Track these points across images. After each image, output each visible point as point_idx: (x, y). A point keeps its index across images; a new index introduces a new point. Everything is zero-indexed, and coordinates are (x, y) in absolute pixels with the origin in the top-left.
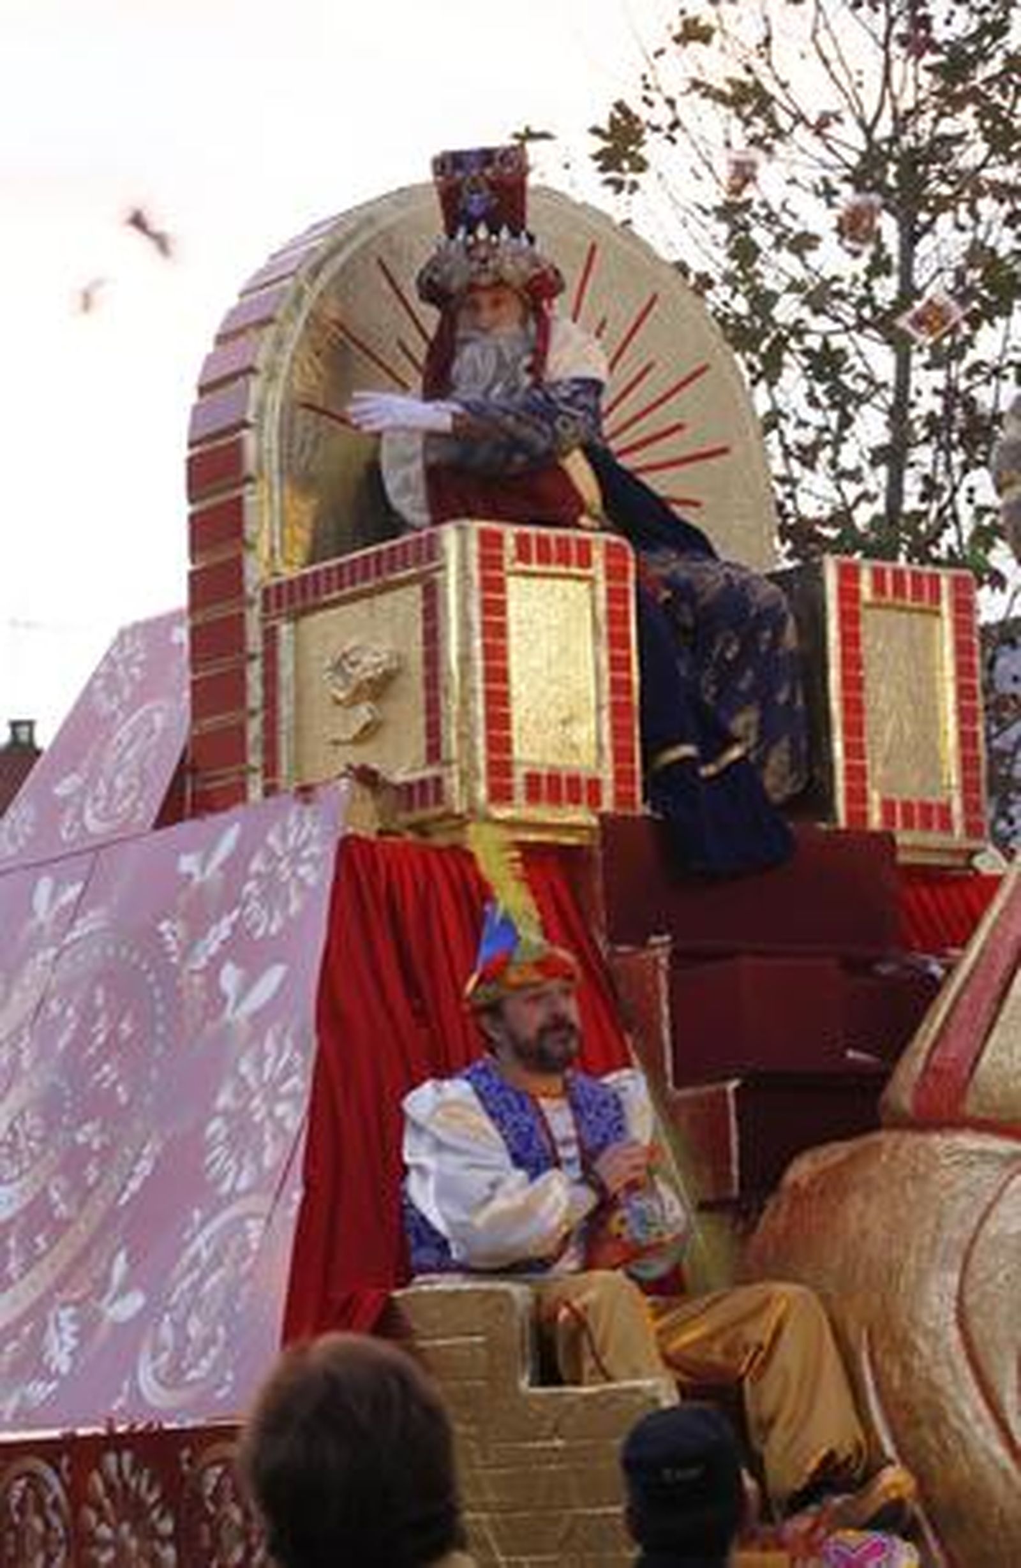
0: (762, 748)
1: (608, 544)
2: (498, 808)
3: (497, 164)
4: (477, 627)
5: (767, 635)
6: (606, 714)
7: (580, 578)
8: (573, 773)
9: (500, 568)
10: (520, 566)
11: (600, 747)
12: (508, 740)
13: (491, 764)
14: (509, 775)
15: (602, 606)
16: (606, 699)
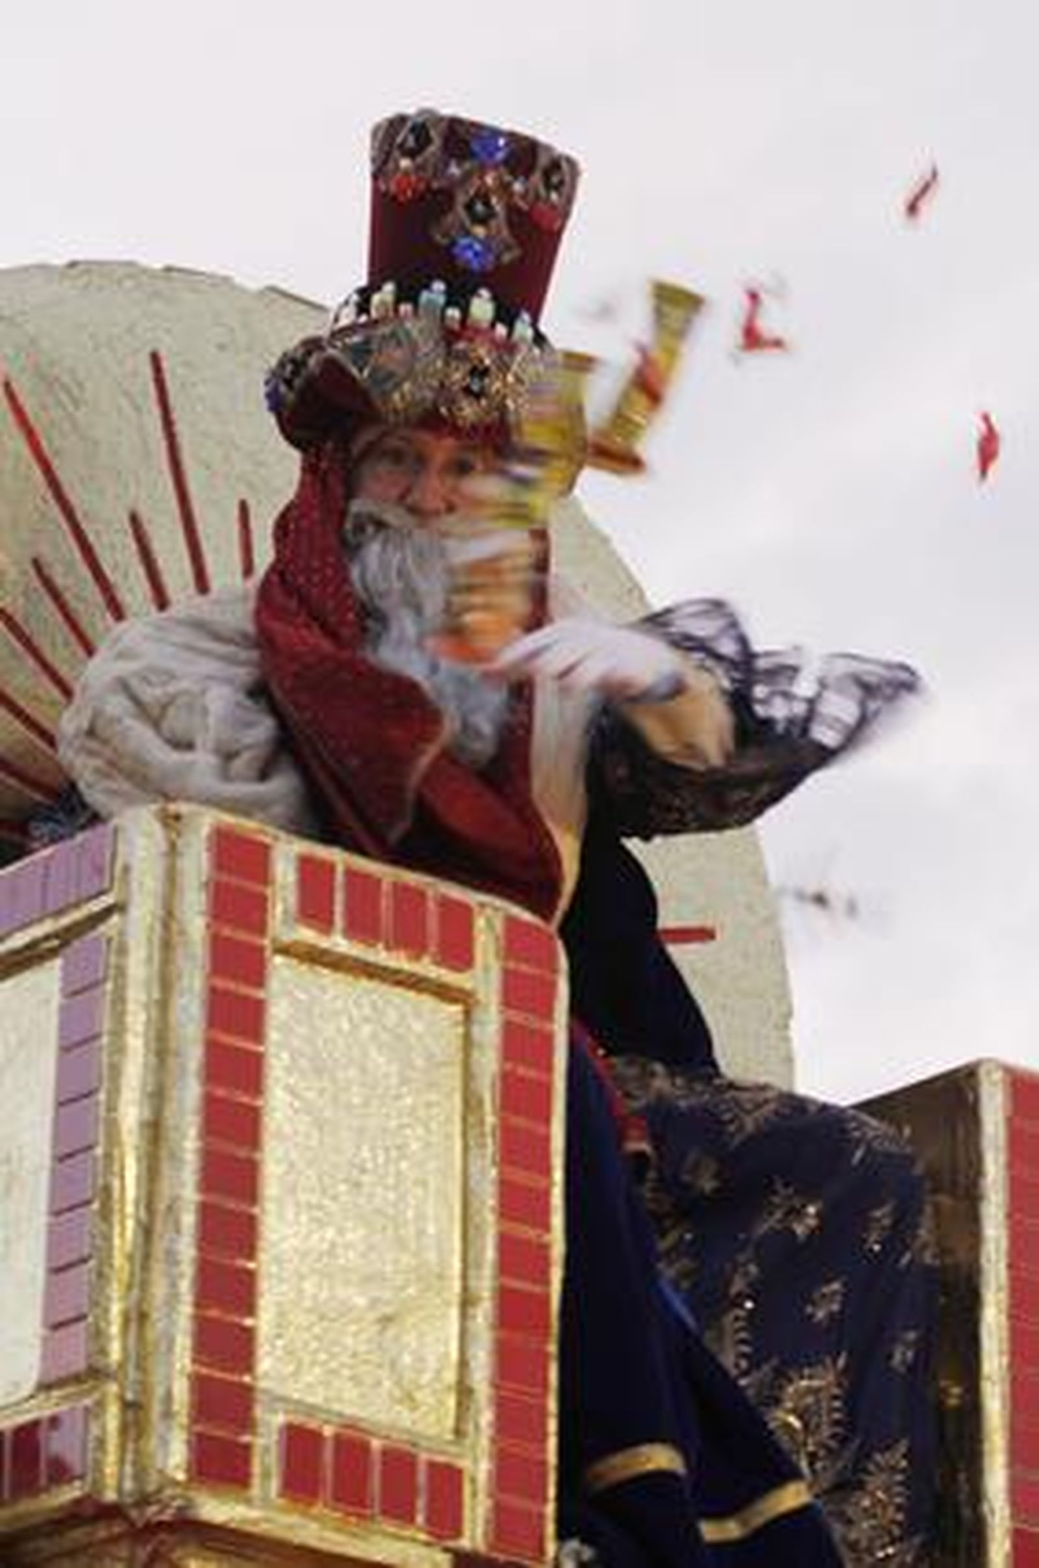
0: (848, 1454)
1: (512, 923)
2: (215, 1494)
3: (537, 178)
4: (193, 1057)
5: (882, 1214)
6: (483, 1314)
7: (444, 993)
8: (399, 1441)
9: (260, 928)
10: (307, 935)
11: (464, 1391)
12: (247, 1337)
13: (201, 1386)
14: (246, 1423)
15: (489, 1062)
16: (485, 1284)
